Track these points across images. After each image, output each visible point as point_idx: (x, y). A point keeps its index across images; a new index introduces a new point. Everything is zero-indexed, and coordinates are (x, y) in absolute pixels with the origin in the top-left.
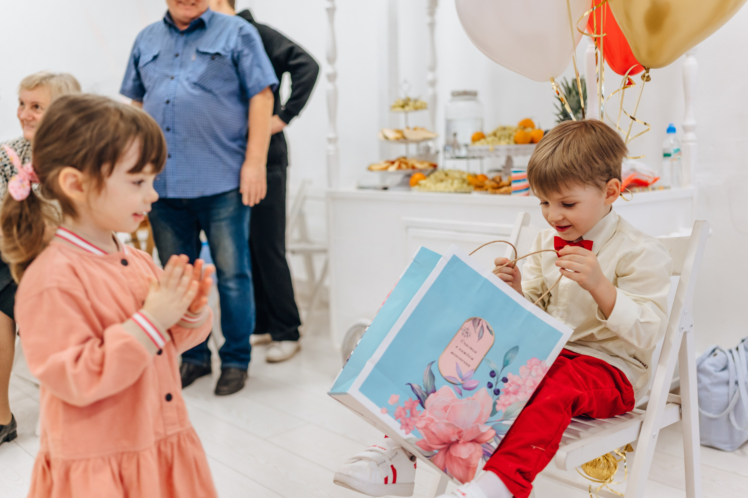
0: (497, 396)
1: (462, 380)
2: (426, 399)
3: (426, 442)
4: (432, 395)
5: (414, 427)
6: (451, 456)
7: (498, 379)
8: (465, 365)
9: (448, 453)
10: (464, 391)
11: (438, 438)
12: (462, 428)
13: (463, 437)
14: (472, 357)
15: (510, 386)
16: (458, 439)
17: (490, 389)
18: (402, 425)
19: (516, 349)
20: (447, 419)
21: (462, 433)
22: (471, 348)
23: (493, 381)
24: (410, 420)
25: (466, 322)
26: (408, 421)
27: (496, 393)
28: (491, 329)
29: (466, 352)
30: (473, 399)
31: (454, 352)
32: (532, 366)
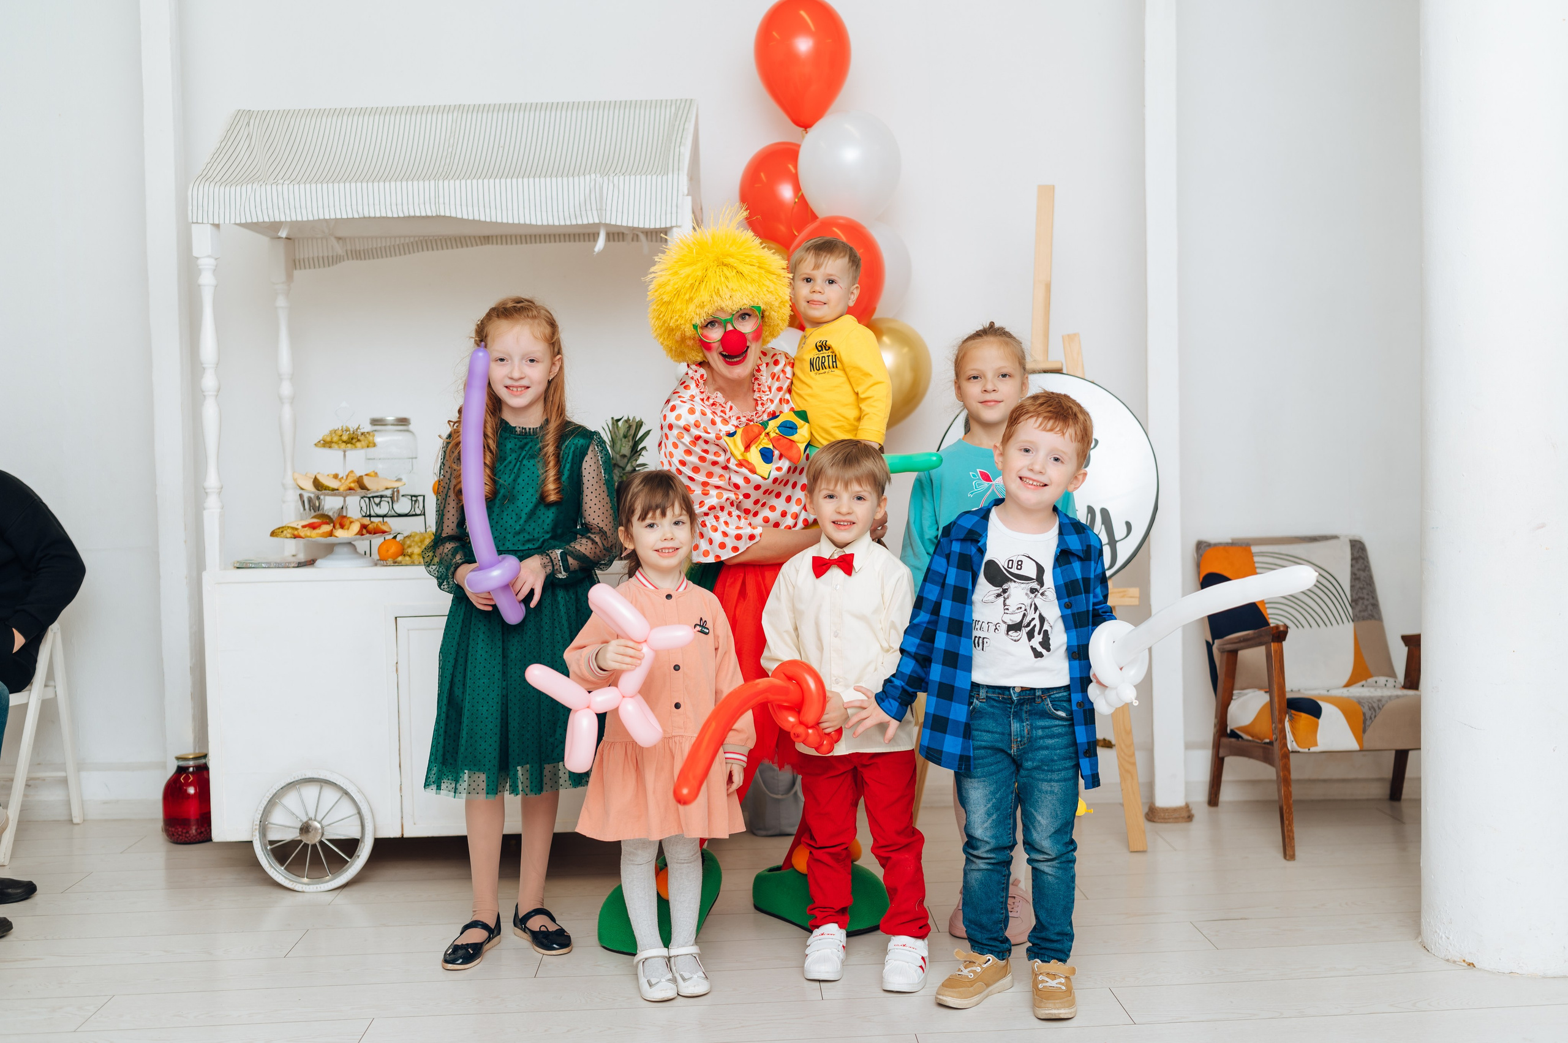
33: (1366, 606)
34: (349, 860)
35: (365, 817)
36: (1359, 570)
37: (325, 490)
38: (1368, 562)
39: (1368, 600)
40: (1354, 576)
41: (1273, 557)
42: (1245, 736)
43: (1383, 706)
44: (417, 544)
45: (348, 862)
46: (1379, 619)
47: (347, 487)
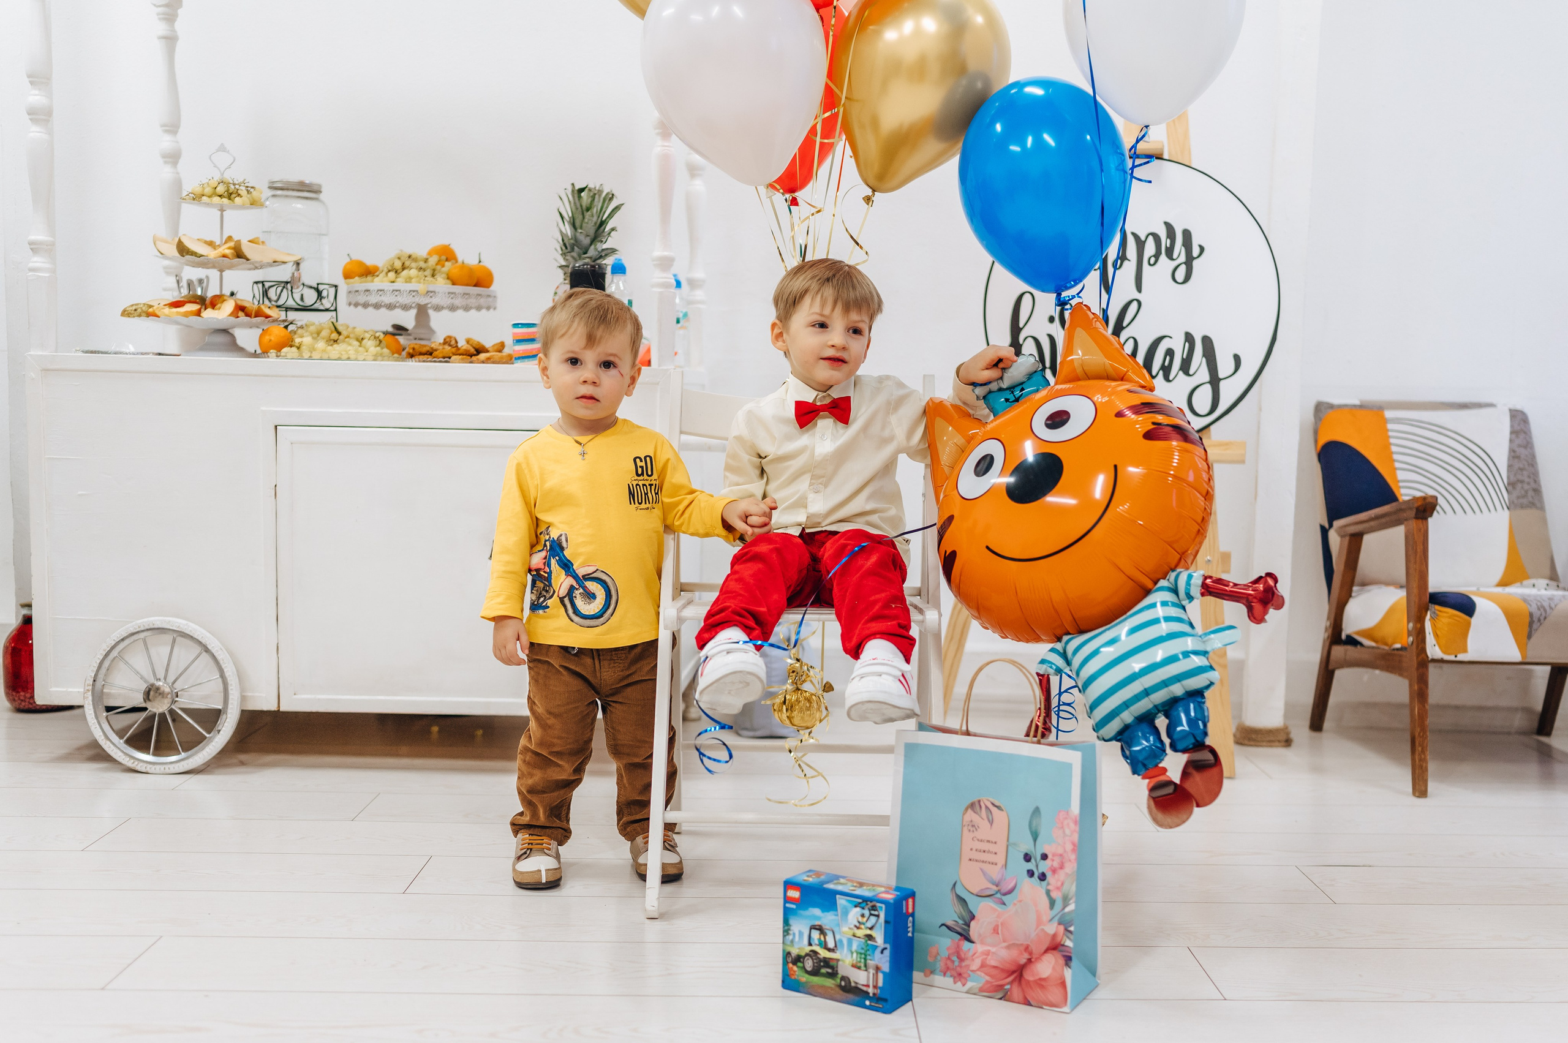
0: (1045, 882)
1: (997, 886)
2: (969, 931)
3: (991, 982)
4: (973, 924)
5: (969, 972)
6: (1028, 982)
7: (1036, 861)
8: (990, 865)
9: (1023, 982)
10: (1004, 898)
11: (1003, 970)
12: (1026, 943)
13: (1034, 951)
14: (994, 851)
15: (1053, 860)
16: (1029, 957)
17: (1033, 879)
18: (954, 978)
19: (1037, 811)
20: (1004, 941)
21: (1030, 948)
22: (988, 841)
23: (1031, 866)
24: (961, 967)
25: (964, 814)
26: (958, 969)
27: (1042, 878)
28: (997, 804)
29: (984, 849)
30: (1020, 901)
31: (972, 857)
32: (1062, 823)
33: (1526, 492)
34: (208, 736)
35: (230, 682)
36: (1519, 446)
37: (192, 255)
38: (1531, 438)
39: (1528, 483)
40: (1512, 454)
41: (1412, 425)
42: (1366, 642)
43: (1556, 606)
44: (311, 334)
45: (206, 737)
46: (1542, 508)
47: (221, 255)
